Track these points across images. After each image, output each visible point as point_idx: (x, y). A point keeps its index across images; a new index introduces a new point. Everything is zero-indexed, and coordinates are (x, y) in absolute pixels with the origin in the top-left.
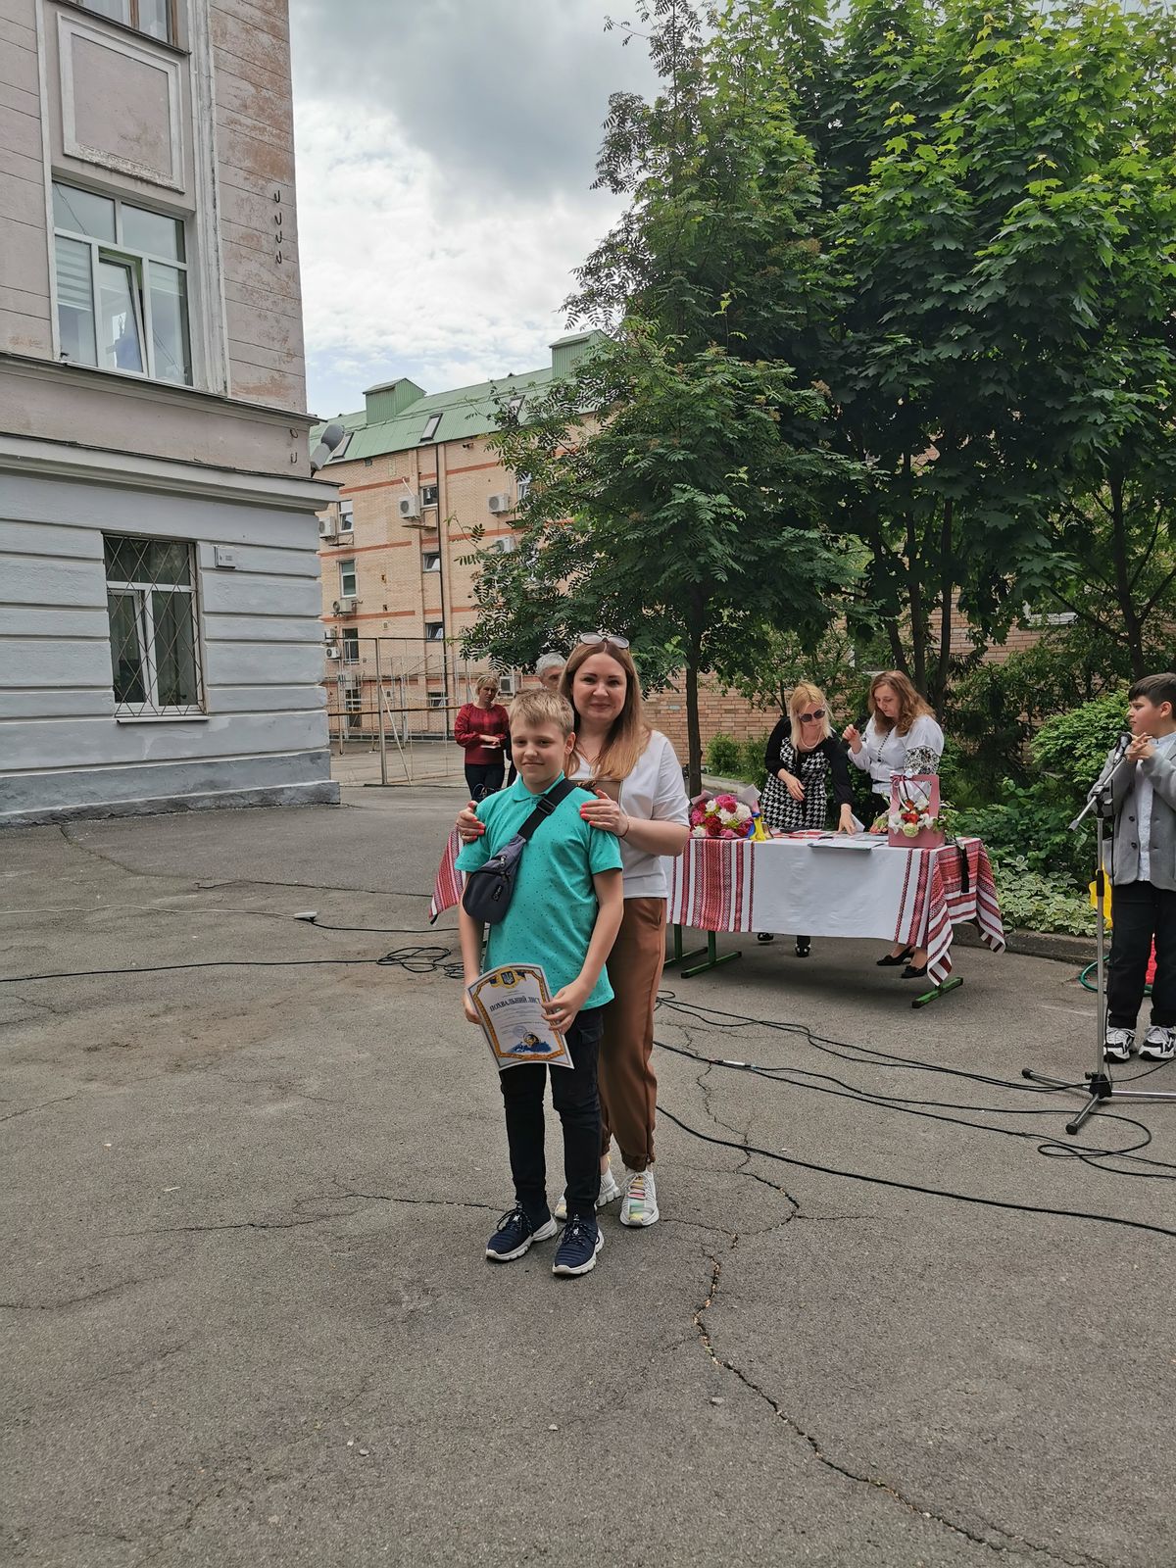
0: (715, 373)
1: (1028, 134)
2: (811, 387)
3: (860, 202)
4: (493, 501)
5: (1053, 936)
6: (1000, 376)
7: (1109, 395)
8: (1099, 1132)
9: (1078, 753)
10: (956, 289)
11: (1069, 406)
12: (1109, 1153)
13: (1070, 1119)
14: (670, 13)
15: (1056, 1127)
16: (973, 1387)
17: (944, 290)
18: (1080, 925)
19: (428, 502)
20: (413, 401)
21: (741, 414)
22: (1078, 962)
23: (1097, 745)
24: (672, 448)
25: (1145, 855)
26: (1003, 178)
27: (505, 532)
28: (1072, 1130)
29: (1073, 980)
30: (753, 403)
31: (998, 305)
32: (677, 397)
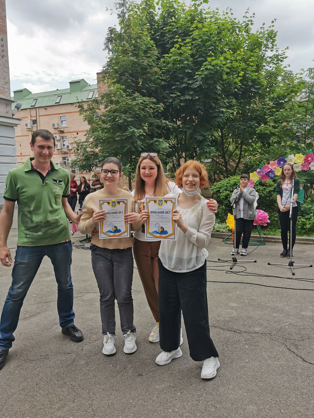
0: (138, 100)
1: (206, 47)
2: (159, 104)
3: (167, 59)
4: (54, 125)
5: (216, 233)
6: (200, 104)
7: (224, 110)
8: (236, 269)
9: (221, 191)
10: (190, 82)
11: (215, 112)
12: (239, 272)
13: (230, 267)
14: (123, 8)
15: (228, 268)
16: (227, 311)
17: (188, 82)
18: (222, 230)
19: (34, 124)
20: (28, 95)
21: (143, 110)
22: (222, 238)
23: (225, 190)
24: (128, 117)
25: (242, 212)
26: (201, 56)
27: (57, 133)
28: (231, 269)
29: (222, 242)
30: (147, 108)
31: (200, 87)
32: (129, 105)
